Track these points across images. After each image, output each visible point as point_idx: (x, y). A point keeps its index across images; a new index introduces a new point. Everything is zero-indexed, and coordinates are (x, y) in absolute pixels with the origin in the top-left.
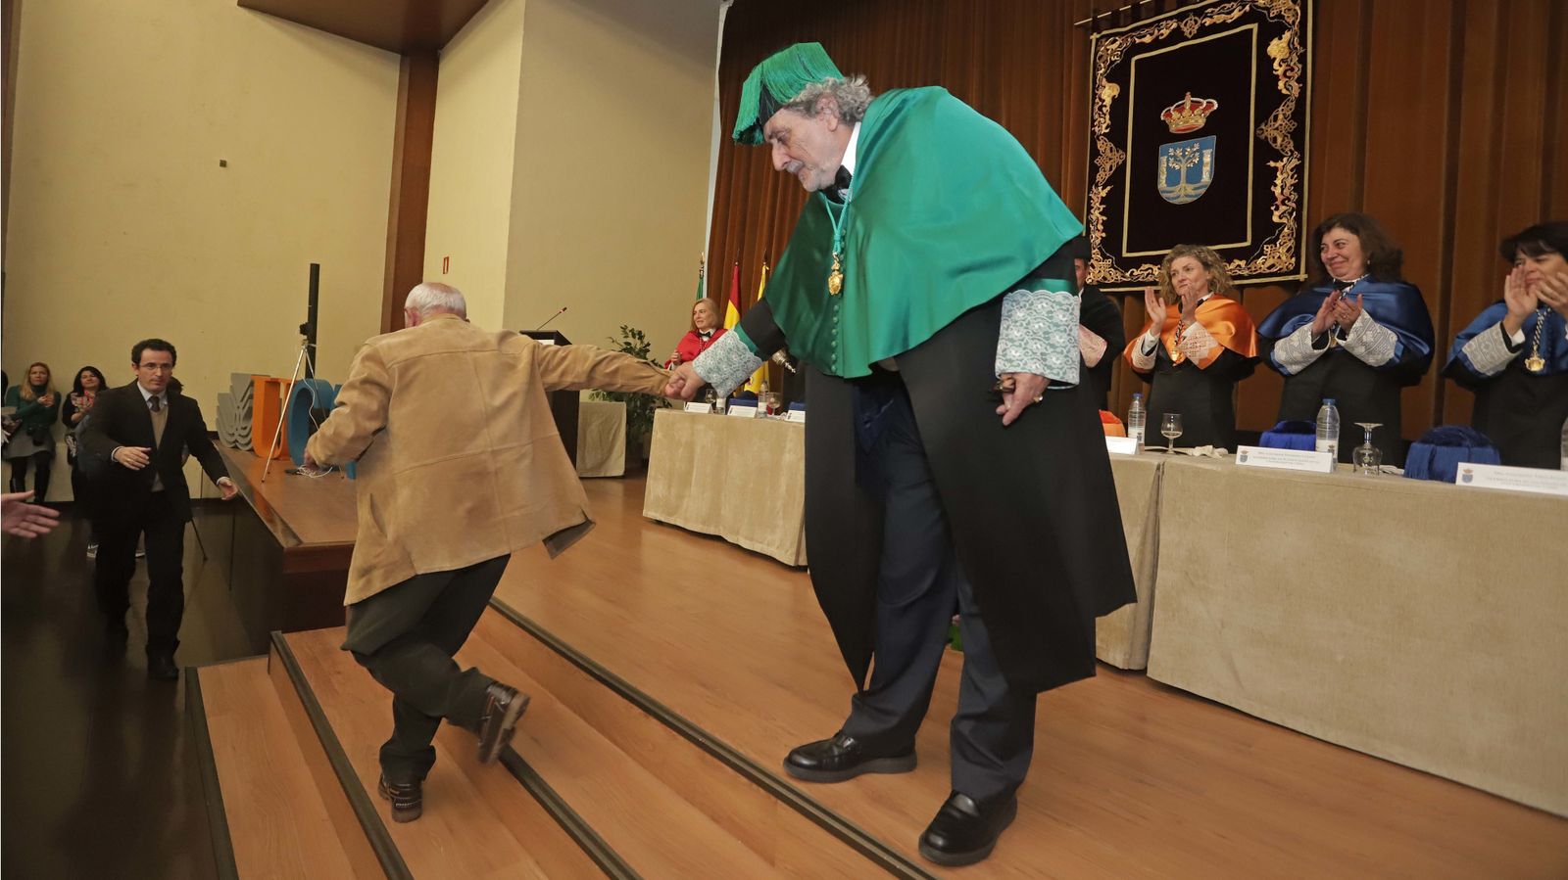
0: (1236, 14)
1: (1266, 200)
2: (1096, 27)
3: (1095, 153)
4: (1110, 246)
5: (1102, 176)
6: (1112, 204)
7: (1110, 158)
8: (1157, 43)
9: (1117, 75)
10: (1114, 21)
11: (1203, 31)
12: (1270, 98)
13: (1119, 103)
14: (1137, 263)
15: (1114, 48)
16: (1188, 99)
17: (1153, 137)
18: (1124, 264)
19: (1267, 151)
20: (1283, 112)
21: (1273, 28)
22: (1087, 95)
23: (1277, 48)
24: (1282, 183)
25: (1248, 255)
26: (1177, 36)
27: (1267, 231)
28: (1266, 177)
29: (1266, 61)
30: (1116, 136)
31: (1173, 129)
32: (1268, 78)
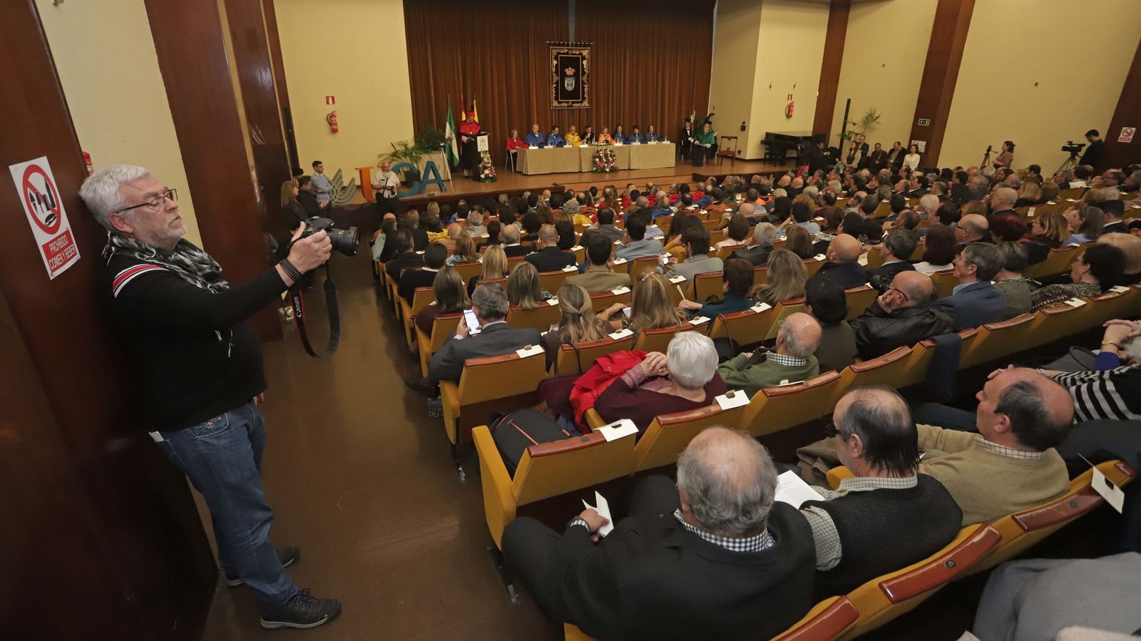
0: (578, 53)
1: (583, 93)
2: (550, 44)
3: (552, 76)
4: (556, 98)
5: (554, 82)
6: (556, 88)
7: (556, 78)
8: (563, 54)
9: (556, 58)
10: (555, 45)
11: (572, 54)
12: (584, 73)
13: (557, 65)
14: (562, 102)
15: (555, 52)
16: (570, 68)
17: (564, 76)
18: (560, 103)
19: (583, 83)
20: (586, 75)
21: (584, 58)
22: (550, 63)
23: (585, 62)
24: (586, 90)
25: (581, 102)
26: (567, 53)
27: (584, 98)
28: (583, 88)
29: (583, 65)
30: (556, 72)
31: (568, 74)
32: (583, 69)
